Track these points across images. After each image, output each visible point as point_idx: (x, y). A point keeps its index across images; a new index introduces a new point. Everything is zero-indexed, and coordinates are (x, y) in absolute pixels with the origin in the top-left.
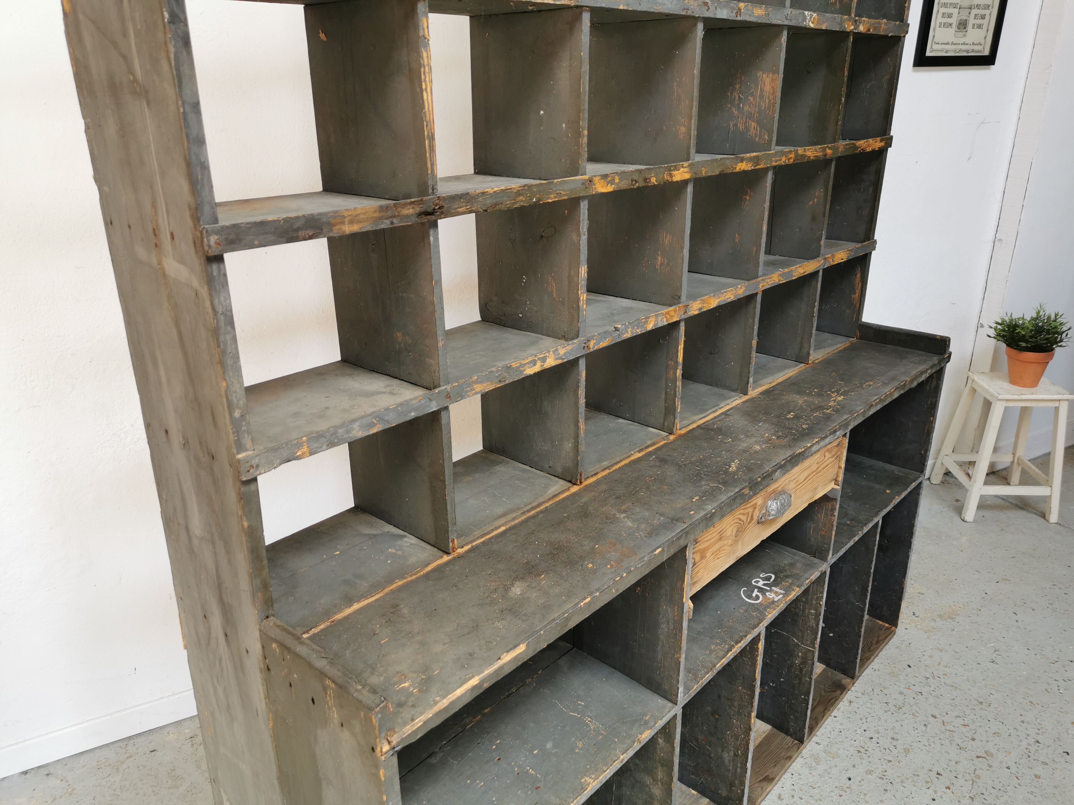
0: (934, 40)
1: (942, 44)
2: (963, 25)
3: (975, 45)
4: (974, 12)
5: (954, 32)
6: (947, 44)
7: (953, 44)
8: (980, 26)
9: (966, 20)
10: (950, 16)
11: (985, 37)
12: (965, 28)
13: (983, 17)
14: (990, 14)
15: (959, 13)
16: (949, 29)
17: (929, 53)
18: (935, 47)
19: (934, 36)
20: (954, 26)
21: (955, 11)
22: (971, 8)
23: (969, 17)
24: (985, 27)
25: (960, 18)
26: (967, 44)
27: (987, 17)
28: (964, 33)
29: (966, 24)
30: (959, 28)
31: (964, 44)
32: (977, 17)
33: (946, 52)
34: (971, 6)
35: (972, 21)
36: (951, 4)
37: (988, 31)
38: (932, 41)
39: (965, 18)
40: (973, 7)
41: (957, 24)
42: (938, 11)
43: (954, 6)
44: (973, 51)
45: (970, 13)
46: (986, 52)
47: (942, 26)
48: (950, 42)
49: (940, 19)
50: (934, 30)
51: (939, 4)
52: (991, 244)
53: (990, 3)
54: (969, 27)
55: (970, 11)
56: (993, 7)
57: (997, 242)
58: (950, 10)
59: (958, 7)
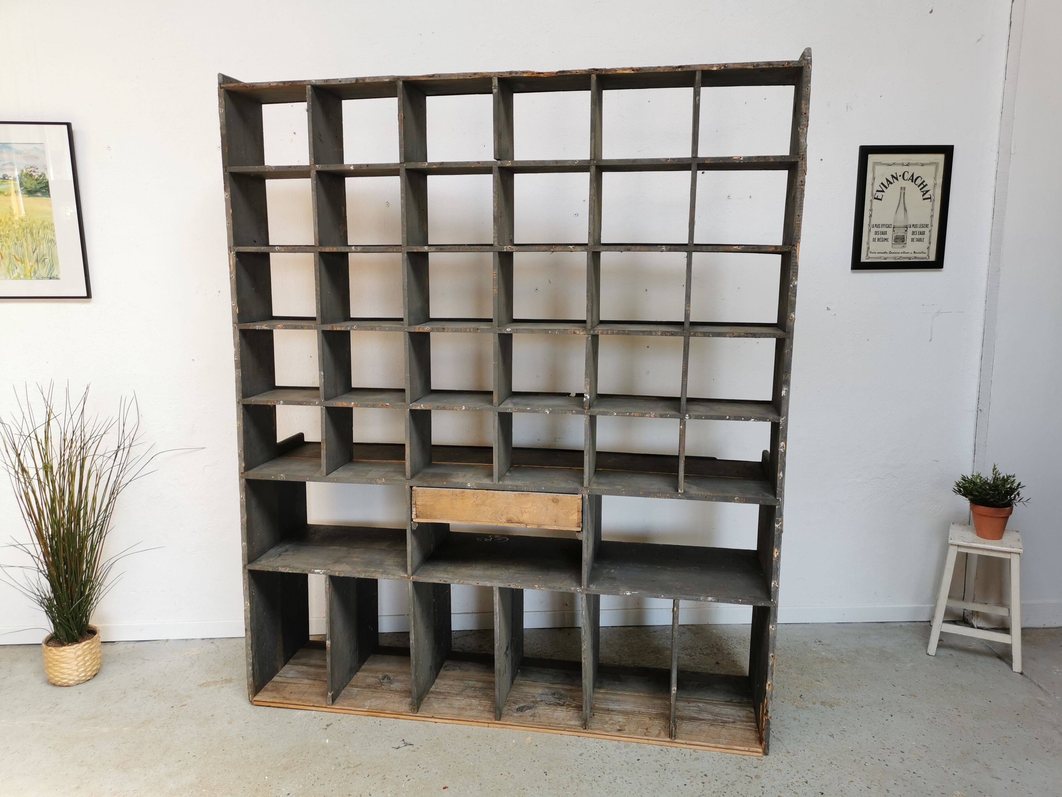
0: (870, 250)
1: (878, 253)
2: (900, 240)
3: (916, 253)
4: (910, 230)
5: (891, 245)
6: (884, 253)
7: (890, 253)
8: (919, 240)
9: (903, 236)
10: (884, 233)
11: (928, 248)
12: (903, 241)
13: (922, 233)
14: (930, 231)
15: (894, 231)
16: (886, 242)
17: (864, 259)
18: (870, 255)
19: (869, 248)
20: (890, 240)
21: (890, 231)
22: (906, 227)
23: (906, 233)
24: (926, 240)
25: (896, 235)
26: (909, 253)
27: (927, 233)
28: (903, 245)
29: (904, 238)
30: (896, 242)
31: (904, 253)
32: (915, 234)
33: (885, 259)
35: (909, 236)
36: (883, 225)
37: (930, 243)
38: (868, 251)
39: (901, 234)
40: (908, 226)
41: (893, 239)
42: (870, 231)
43: (888, 226)
44: (915, 258)
45: (906, 231)
46: (932, 258)
47: (877, 240)
48: (888, 251)
49: (873, 235)
50: (868, 243)
51: (869, 225)
52: (975, 413)
53: (928, 222)
54: (908, 240)
55: (906, 229)
56: (932, 226)
57: (979, 412)
58: (884, 229)
59: (892, 227)
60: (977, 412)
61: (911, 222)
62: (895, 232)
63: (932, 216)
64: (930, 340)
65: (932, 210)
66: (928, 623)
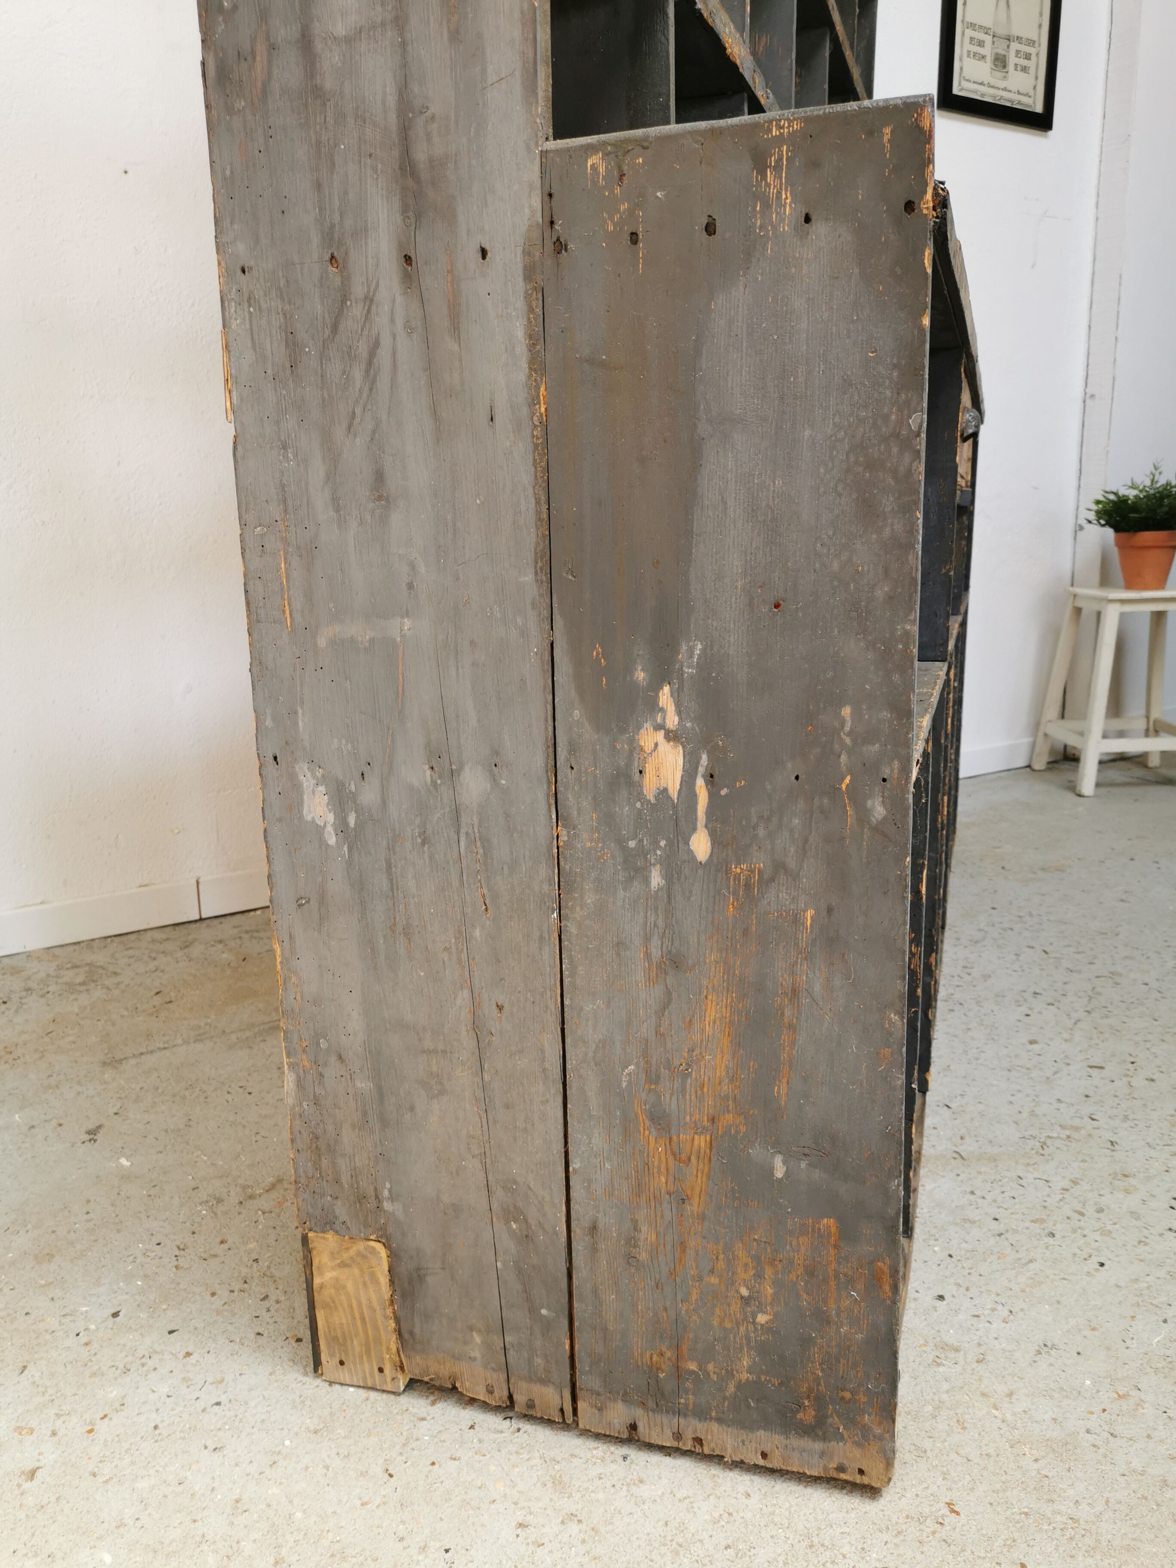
0: (963, 74)
1: (974, 82)
2: (1000, 62)
3: (1020, 93)
4: (1015, 46)
5: (990, 70)
6: (981, 83)
7: (989, 84)
8: (1025, 69)
9: (1005, 56)
10: (981, 44)
11: (1035, 88)
12: (1004, 67)
13: (1028, 57)
14: (1037, 54)
15: (993, 42)
16: (982, 63)
17: (957, 90)
18: (965, 84)
19: (961, 69)
20: (989, 59)
21: (988, 40)
22: (1009, 40)
23: (1008, 52)
24: (1032, 71)
25: (995, 50)
26: (1010, 91)
27: (1033, 57)
28: (1004, 74)
29: (1005, 62)
30: (996, 65)
31: (1005, 89)
32: (1019, 55)
33: (982, 96)
34: (1010, 36)
35: (1012, 60)
36: (981, 27)
37: (1037, 78)
38: (961, 75)
39: (1003, 53)
40: (1011, 38)
41: (993, 59)
42: (963, 34)
43: (986, 30)
44: (1019, 102)
45: (1008, 46)
46: (1039, 108)
47: (971, 55)
48: (986, 83)
49: (967, 46)
50: (961, 60)
51: (963, 21)
52: (1081, 404)
53: (1035, 38)
54: (1011, 67)
55: (1008, 43)
56: (1040, 45)
57: (1088, 401)
58: (980, 36)
59: (992, 33)
60: (1084, 402)
61: (1016, 31)
62: (996, 45)
63: (1040, 26)
64: (1033, 266)
65: (1041, 14)
66: (1028, 769)
